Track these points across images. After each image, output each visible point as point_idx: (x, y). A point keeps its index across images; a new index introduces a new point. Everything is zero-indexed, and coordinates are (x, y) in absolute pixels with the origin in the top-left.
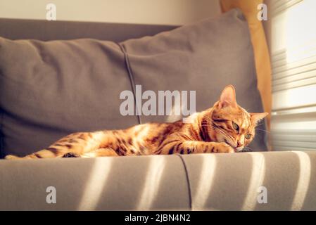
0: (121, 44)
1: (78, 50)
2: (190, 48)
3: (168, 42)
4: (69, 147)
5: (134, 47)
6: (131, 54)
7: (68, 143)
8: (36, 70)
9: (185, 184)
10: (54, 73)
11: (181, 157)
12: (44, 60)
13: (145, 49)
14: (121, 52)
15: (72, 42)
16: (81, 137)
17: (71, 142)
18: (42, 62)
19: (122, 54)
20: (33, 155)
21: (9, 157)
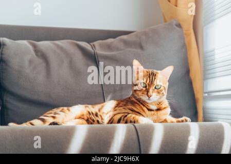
0: (92, 44)
1: (61, 48)
2: (141, 47)
3: (126, 43)
4: (54, 117)
5: (101, 46)
6: (99, 51)
7: (53, 115)
8: (31, 62)
9: (137, 145)
10: (44, 64)
11: (134, 126)
12: (37, 55)
13: (109, 47)
14: (91, 50)
15: (57, 42)
16: (62, 111)
17: (55, 114)
18: (35, 56)
19: (93, 51)
20: (28, 123)
21: (11, 124)
